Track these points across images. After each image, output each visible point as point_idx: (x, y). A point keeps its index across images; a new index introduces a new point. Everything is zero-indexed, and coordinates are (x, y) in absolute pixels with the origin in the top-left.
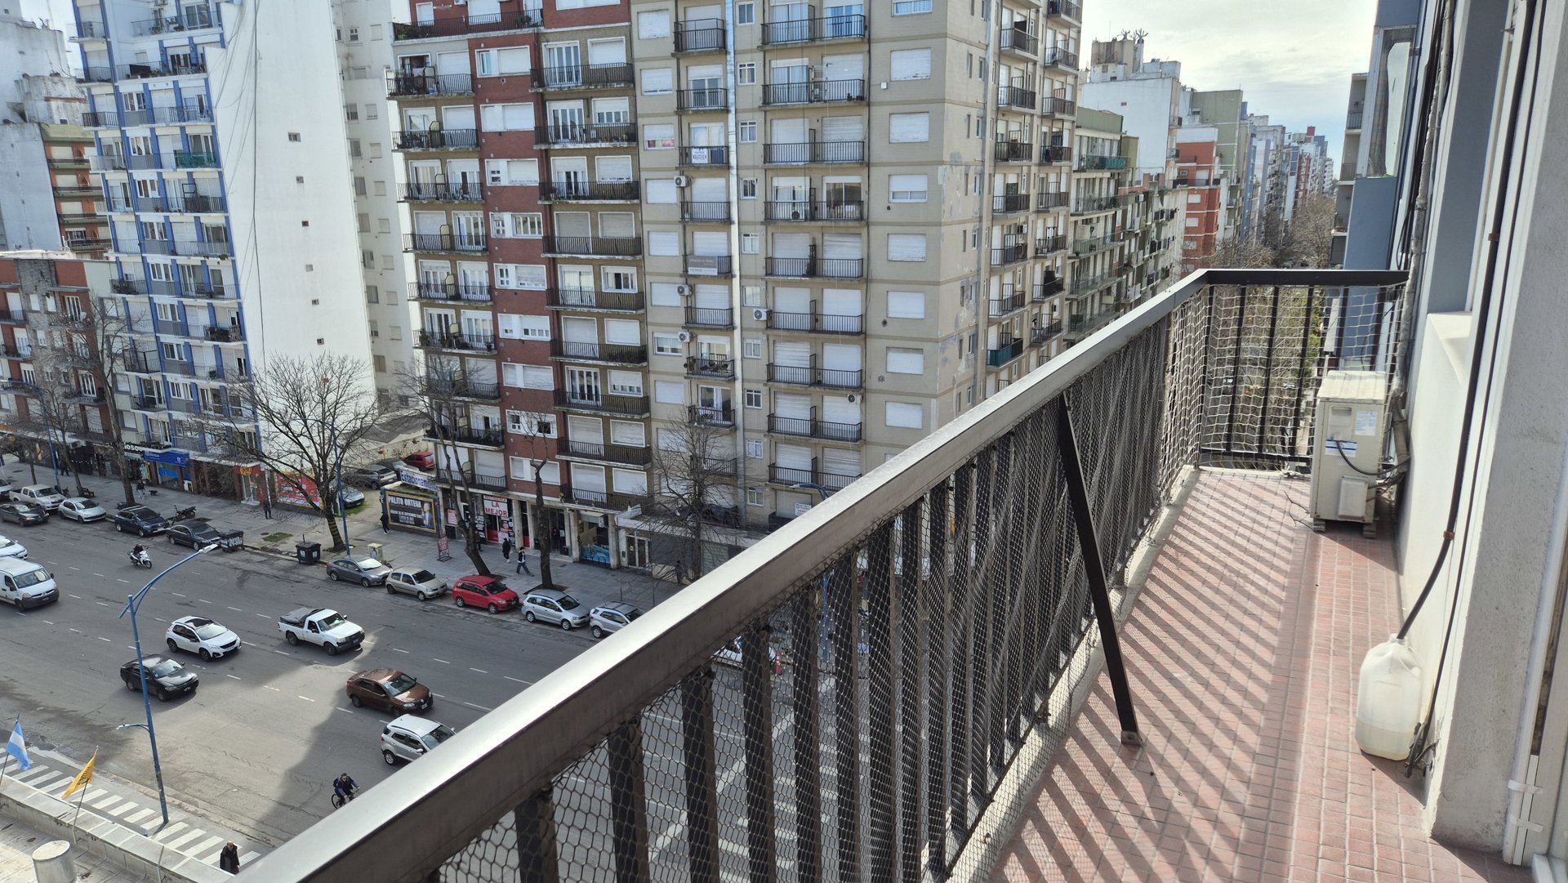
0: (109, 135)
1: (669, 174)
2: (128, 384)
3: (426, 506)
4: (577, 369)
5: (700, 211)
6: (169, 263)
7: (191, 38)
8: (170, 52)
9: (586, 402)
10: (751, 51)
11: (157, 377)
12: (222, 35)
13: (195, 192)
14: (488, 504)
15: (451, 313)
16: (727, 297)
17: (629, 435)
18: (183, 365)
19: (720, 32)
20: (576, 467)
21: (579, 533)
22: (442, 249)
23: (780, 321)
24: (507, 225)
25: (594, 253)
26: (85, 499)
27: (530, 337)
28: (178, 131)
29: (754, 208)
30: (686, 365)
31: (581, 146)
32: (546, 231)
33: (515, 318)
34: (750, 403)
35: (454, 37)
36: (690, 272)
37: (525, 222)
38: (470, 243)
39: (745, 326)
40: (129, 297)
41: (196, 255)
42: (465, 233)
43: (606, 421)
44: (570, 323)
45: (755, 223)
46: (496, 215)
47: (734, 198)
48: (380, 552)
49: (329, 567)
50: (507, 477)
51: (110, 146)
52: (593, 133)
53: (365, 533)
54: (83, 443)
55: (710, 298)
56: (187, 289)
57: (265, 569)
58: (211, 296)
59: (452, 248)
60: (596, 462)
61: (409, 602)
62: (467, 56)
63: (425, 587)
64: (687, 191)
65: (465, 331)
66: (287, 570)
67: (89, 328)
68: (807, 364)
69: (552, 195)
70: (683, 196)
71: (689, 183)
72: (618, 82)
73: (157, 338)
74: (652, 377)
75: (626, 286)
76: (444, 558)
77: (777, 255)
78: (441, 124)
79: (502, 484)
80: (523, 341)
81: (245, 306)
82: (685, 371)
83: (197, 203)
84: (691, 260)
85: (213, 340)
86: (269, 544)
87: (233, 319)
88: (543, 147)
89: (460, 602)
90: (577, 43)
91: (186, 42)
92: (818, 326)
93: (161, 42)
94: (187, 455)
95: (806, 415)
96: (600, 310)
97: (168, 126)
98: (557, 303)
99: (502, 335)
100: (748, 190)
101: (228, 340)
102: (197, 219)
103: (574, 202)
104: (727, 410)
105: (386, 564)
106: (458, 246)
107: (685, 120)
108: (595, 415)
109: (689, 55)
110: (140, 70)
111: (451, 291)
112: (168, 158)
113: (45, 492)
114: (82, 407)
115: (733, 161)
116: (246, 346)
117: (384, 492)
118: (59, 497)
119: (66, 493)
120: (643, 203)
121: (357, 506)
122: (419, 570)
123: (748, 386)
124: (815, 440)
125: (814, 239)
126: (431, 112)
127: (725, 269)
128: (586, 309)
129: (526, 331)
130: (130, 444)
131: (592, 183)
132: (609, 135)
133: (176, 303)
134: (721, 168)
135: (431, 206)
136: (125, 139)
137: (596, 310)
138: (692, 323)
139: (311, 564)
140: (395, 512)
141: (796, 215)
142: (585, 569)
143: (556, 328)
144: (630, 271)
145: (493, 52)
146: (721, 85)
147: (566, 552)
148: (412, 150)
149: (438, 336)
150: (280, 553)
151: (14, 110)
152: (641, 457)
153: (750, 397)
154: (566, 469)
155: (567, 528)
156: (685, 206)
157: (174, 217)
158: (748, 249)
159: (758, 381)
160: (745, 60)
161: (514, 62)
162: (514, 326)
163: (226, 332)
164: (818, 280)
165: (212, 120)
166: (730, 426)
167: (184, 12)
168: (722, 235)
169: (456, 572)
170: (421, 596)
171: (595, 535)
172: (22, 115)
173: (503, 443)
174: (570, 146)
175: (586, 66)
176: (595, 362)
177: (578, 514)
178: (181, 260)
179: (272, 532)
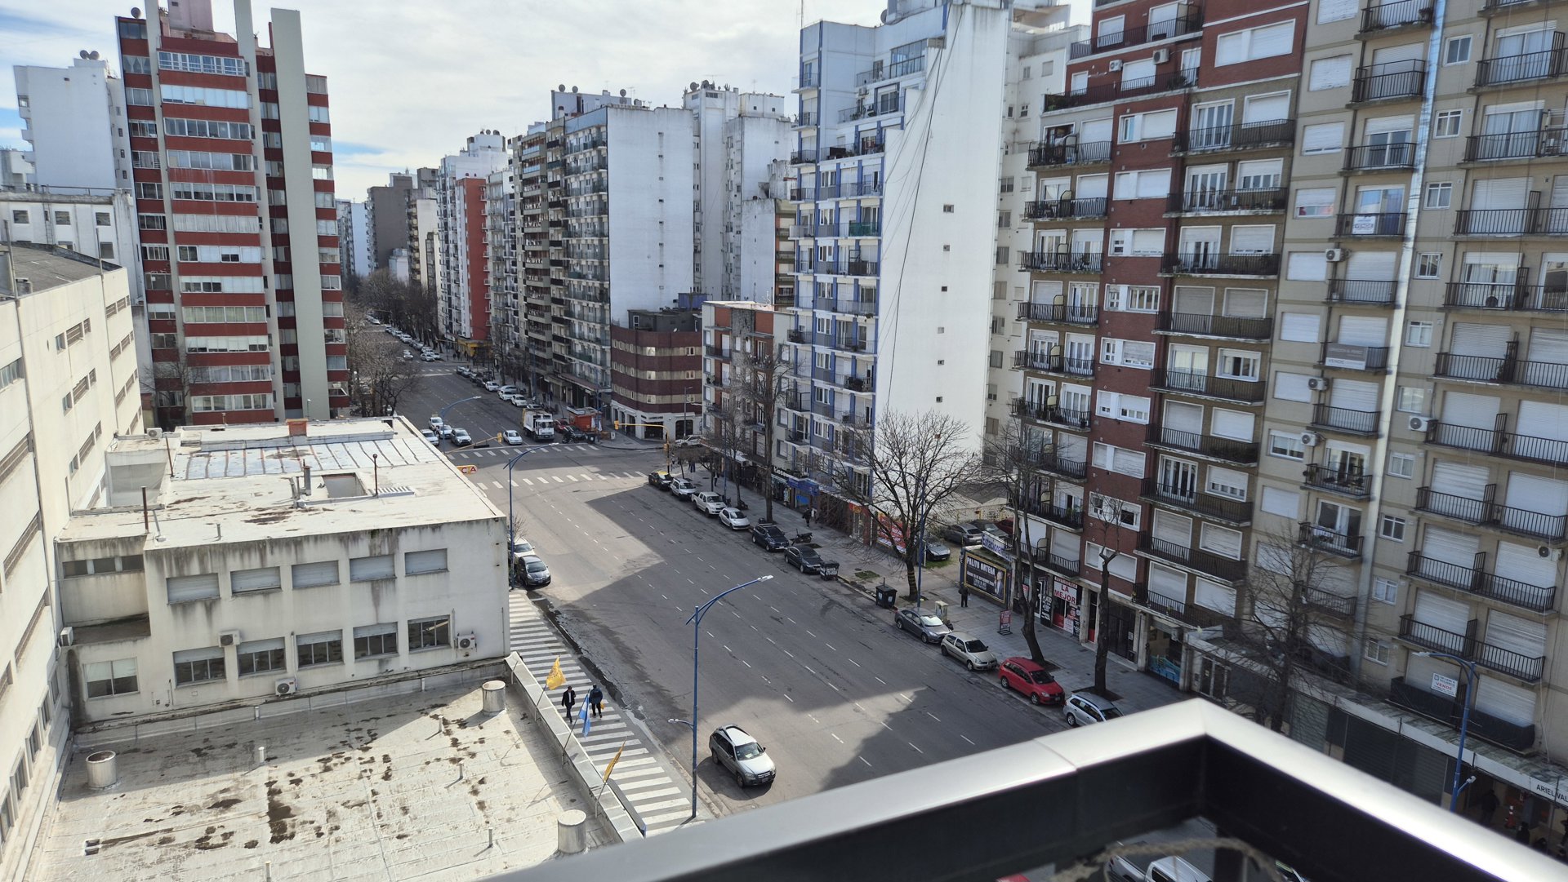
0: (806, 208)
1: (1320, 246)
2: (787, 417)
3: (999, 574)
4: (1173, 459)
5: (1353, 291)
6: (830, 318)
7: (879, 122)
8: (862, 135)
9: (1179, 497)
10: (1459, 96)
11: (807, 416)
12: (903, 118)
13: (859, 257)
14: (1058, 587)
15: (1052, 384)
16: (1374, 398)
17: (1223, 543)
18: (826, 408)
19: (1417, 76)
20: (1156, 567)
21: (1149, 639)
22: (1053, 320)
23: (1448, 436)
24: (1122, 298)
25: (1212, 334)
26: (738, 510)
27: (1127, 418)
28: (855, 204)
29: (1435, 290)
30: (1305, 473)
31: (1217, 214)
32: (1162, 306)
33: (1114, 396)
34: (1387, 531)
35: (1101, 105)
36: (1328, 363)
37: (1142, 295)
38: (1082, 314)
39: (1394, 435)
40: (799, 346)
41: (849, 313)
42: (1078, 304)
43: (1197, 523)
44: (1173, 409)
45: (1428, 309)
46: (1113, 287)
47: (1405, 276)
48: (945, 611)
49: (897, 614)
50: (1081, 562)
51: (806, 217)
52: (1234, 200)
53: (941, 588)
54: (751, 463)
55: (1352, 397)
56: (839, 343)
57: (847, 603)
58: (855, 349)
59: (1064, 319)
60: (1178, 566)
61: (958, 669)
62: (1110, 124)
63: (976, 658)
64: (1341, 267)
65: (1063, 404)
66: (865, 608)
67: (770, 368)
68: (1480, 495)
69: (1175, 268)
70: (1335, 272)
71: (1345, 257)
72: (1273, 141)
73: (812, 382)
74: (1260, 481)
75: (1246, 373)
76: (1004, 632)
77: (1457, 350)
78: (1073, 192)
79: (1074, 568)
80: (1118, 422)
81: (879, 361)
82: (1303, 479)
83: (858, 267)
84: (1331, 349)
85: (850, 389)
86: (858, 581)
87: (869, 371)
88: (1174, 216)
89: (1004, 683)
90: (1232, 101)
91: (875, 126)
92: (1506, 448)
93: (857, 127)
94: (817, 487)
95: (1469, 561)
96: (1208, 398)
97: (847, 199)
98: (1162, 385)
99: (1098, 412)
100: (1427, 269)
101: (861, 390)
102: (856, 281)
103: (1198, 275)
104: (1354, 535)
105: (949, 625)
106: (1069, 317)
107: (1352, 183)
108: (1184, 514)
109: (1373, 105)
110: (838, 153)
111: (1055, 363)
112: (845, 228)
113: (715, 499)
114: (755, 433)
115: (1411, 229)
116: (874, 397)
117: (964, 552)
118: (722, 504)
119: (728, 503)
120: (1282, 281)
121: (942, 560)
122: (975, 639)
123: (1387, 510)
124: (1479, 598)
125: (1517, 334)
126: (1065, 181)
127: (1377, 362)
128: (1192, 395)
129: (1124, 413)
130: (781, 469)
131: (1224, 254)
132: (1251, 201)
133: (830, 354)
134: (1392, 240)
135: (1049, 276)
136: (817, 210)
137: (1204, 397)
138: (1321, 424)
139: (886, 608)
140: (971, 574)
141: (1492, 302)
142: (1147, 681)
143: (1157, 412)
144: (1254, 356)
145: (1139, 117)
146: (1409, 139)
147: (1132, 657)
148: (1040, 220)
149: (1036, 406)
150: (864, 590)
151: (762, 188)
152: (1232, 571)
153: (1388, 525)
154: (1143, 568)
155: (1136, 631)
156: (1335, 284)
157: (840, 279)
158: (1415, 341)
159: (1400, 506)
160: (1448, 107)
161: (1160, 125)
162: (1112, 404)
163: (861, 383)
164: (1513, 387)
165: (881, 194)
166: (1352, 556)
167: (879, 100)
168: (1382, 322)
169: (1008, 651)
170: (970, 666)
171: (1168, 646)
172: (767, 193)
173: (1082, 526)
174: (1203, 214)
175: (1238, 125)
176: (1193, 454)
177: (1151, 620)
178: (839, 317)
179: (864, 570)
